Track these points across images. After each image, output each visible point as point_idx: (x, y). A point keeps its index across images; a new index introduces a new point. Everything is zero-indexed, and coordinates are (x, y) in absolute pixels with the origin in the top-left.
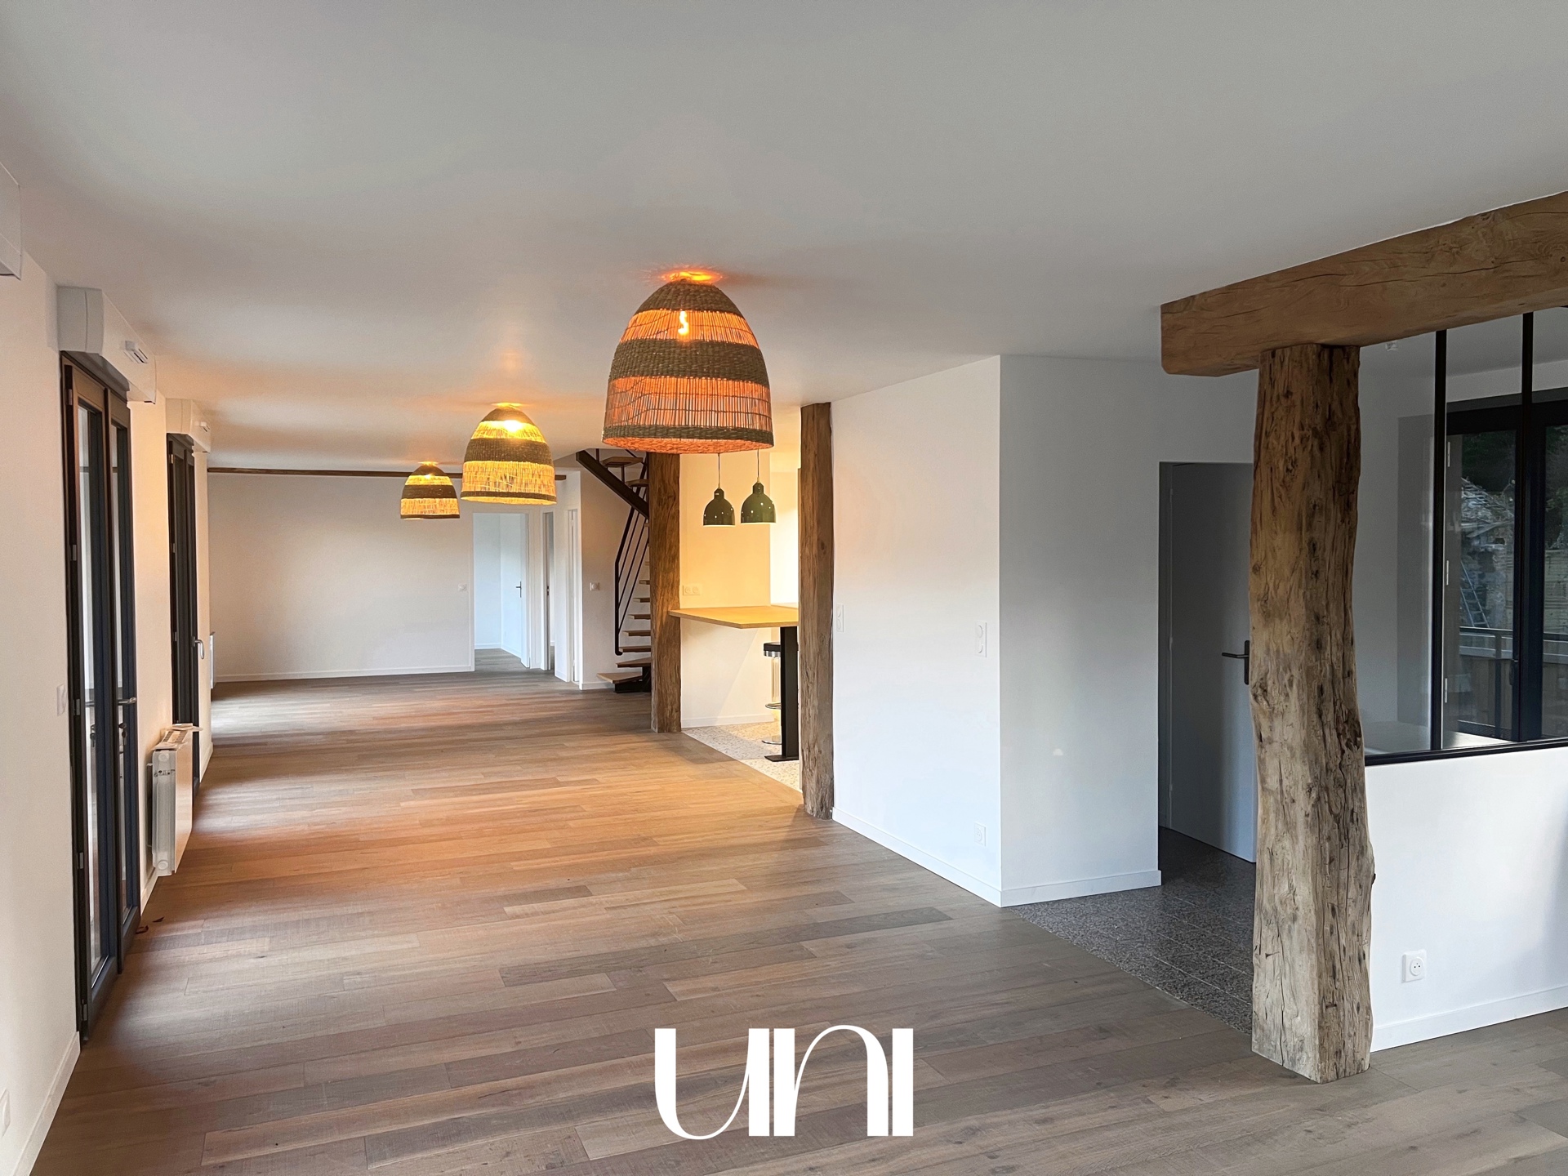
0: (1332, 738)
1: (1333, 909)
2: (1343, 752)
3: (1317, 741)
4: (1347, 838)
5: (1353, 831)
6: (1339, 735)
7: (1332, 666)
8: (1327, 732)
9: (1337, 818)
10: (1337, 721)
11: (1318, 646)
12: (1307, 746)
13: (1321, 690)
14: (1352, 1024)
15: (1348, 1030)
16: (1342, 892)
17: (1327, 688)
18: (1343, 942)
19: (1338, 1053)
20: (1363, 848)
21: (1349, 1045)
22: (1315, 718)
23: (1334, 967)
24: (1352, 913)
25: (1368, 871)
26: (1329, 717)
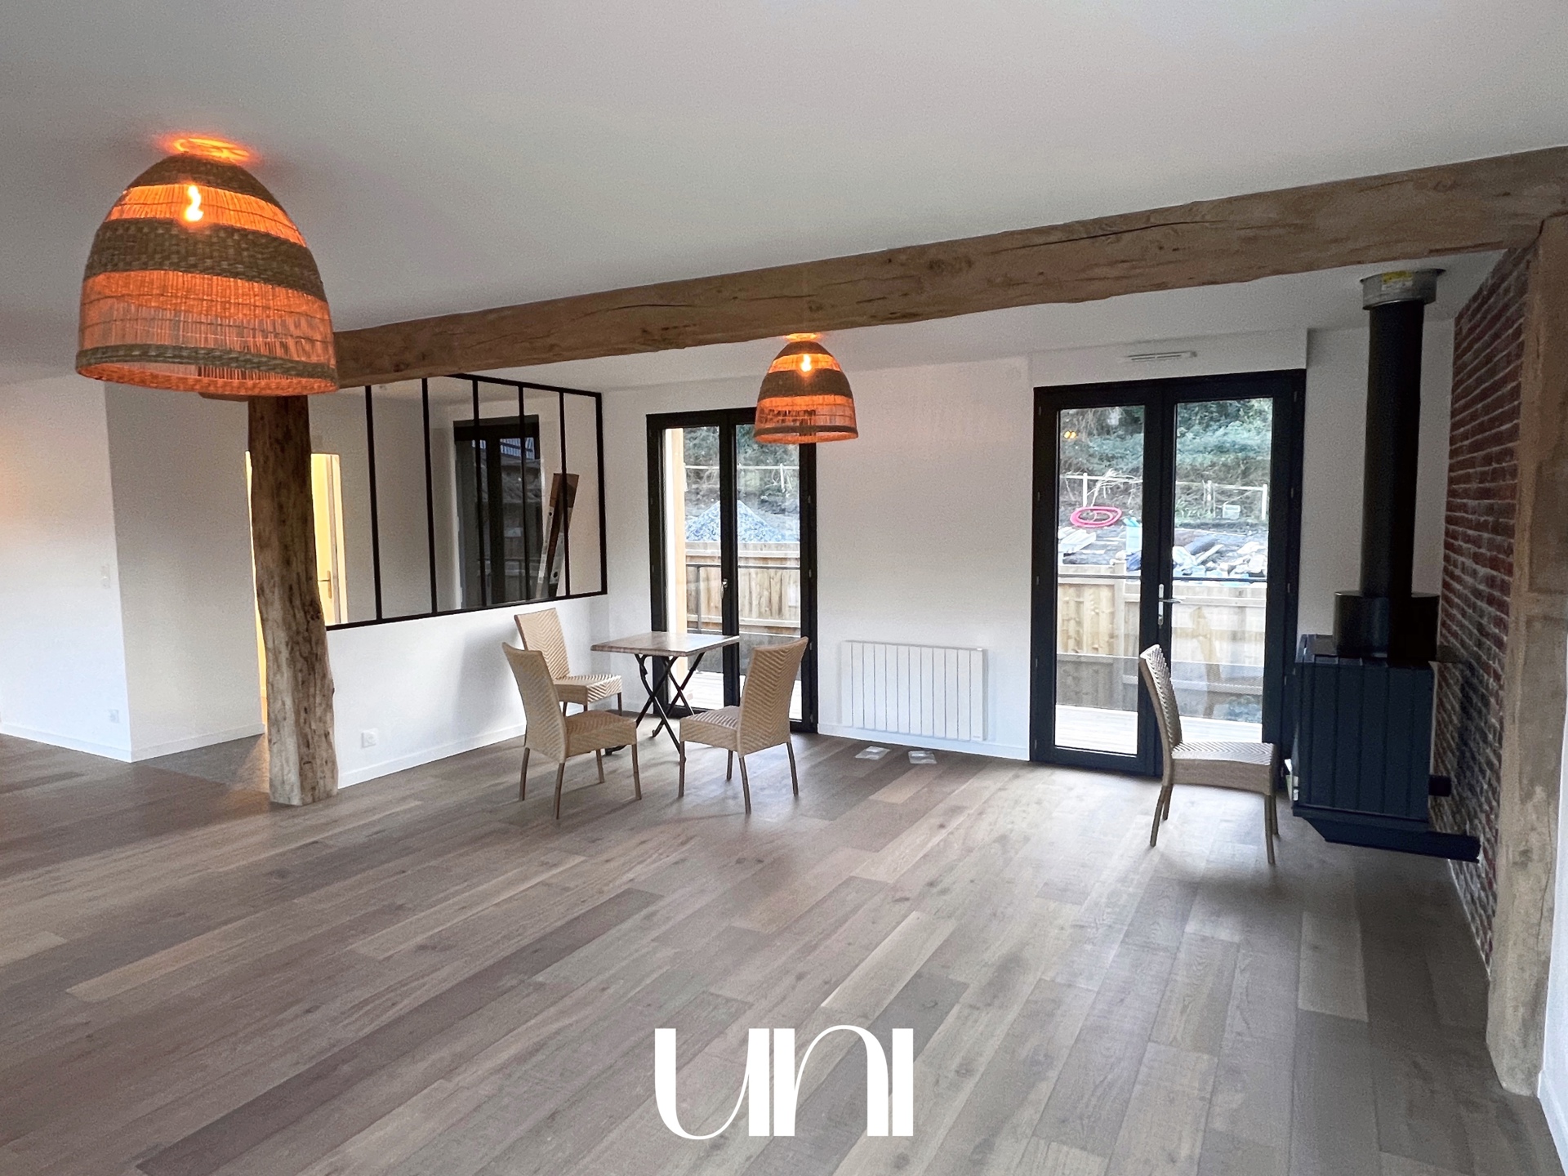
0: (300, 615)
1: (306, 709)
2: (308, 622)
3: (290, 618)
4: (313, 669)
5: (317, 666)
6: (305, 613)
7: (298, 574)
8: (296, 611)
9: (306, 659)
10: (303, 605)
11: (287, 563)
12: (284, 619)
13: (291, 588)
14: (323, 772)
15: (319, 774)
16: (311, 699)
17: (295, 587)
18: (313, 727)
19: (313, 789)
20: (325, 675)
21: (321, 782)
22: (288, 604)
23: (308, 742)
24: (319, 711)
25: (329, 686)
26: (297, 602)
